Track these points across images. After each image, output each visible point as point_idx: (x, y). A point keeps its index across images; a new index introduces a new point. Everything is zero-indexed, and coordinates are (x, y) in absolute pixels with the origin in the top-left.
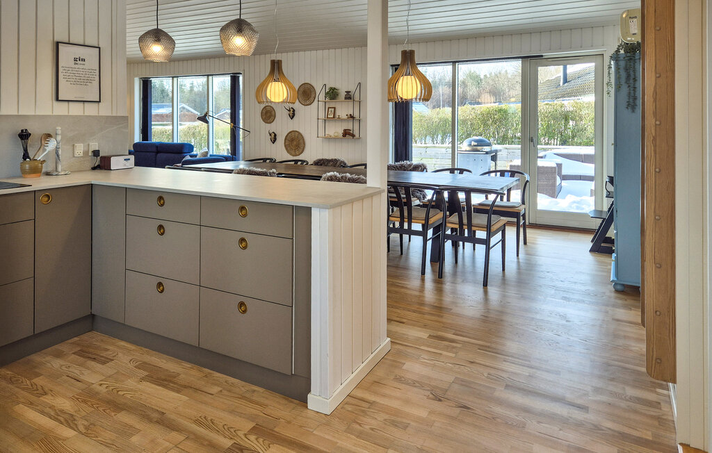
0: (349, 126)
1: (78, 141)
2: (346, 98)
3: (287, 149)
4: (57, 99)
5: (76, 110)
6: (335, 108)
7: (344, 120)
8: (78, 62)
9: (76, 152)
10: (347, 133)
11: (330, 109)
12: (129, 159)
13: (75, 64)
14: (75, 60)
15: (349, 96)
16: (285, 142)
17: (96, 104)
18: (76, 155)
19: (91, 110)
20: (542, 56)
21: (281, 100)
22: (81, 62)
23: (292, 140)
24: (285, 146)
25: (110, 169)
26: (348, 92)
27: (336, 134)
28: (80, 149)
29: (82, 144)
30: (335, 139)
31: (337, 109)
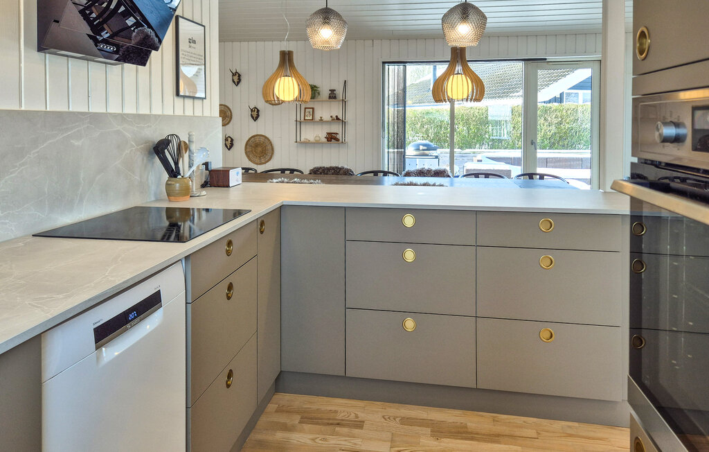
0: (336, 128)
2: (330, 97)
3: (248, 157)
4: (178, 94)
6: (313, 108)
7: (327, 122)
10: (331, 137)
11: (307, 110)
13: (190, 47)
15: (333, 95)
16: (246, 150)
20: (546, 59)
21: (291, 99)
23: (257, 145)
24: (246, 153)
25: (228, 186)
26: (332, 91)
27: (318, 139)
30: (316, 144)
31: (315, 110)
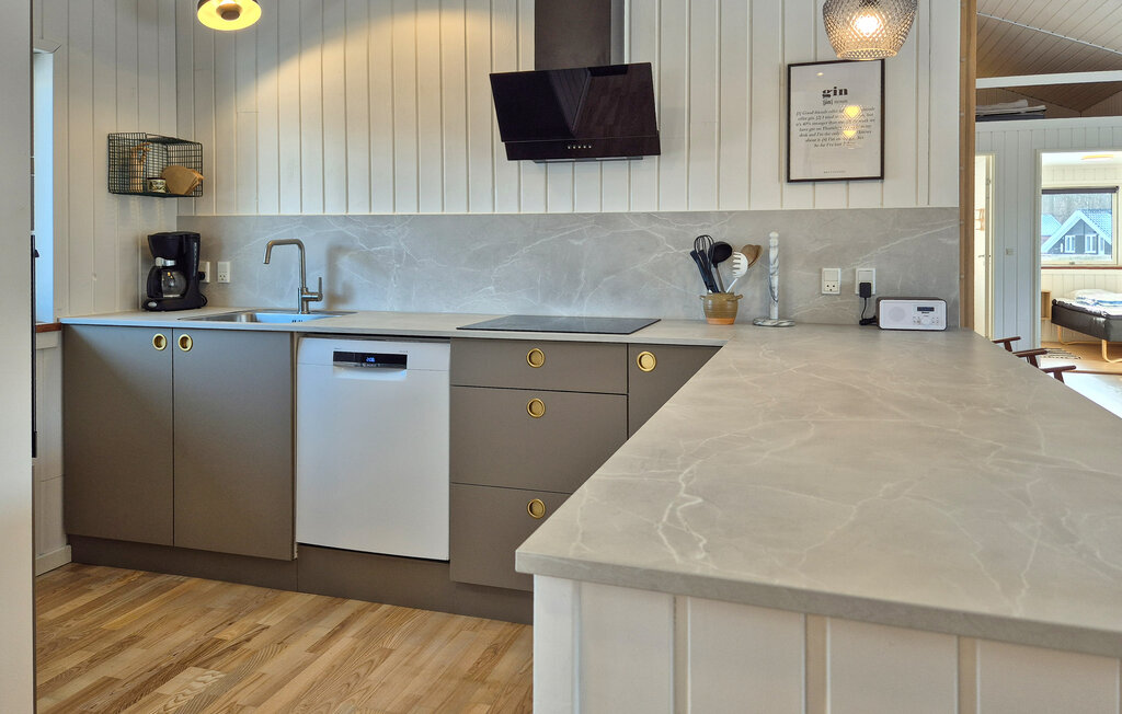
1: (830, 264)
4: (789, 181)
5: (830, 199)
8: (833, 98)
9: (825, 284)
12: (932, 309)
13: (825, 103)
14: (826, 95)
17: (877, 184)
18: (826, 290)
19: (864, 198)
22: (838, 97)
25: (877, 327)
28: (833, 279)
29: (839, 270)
